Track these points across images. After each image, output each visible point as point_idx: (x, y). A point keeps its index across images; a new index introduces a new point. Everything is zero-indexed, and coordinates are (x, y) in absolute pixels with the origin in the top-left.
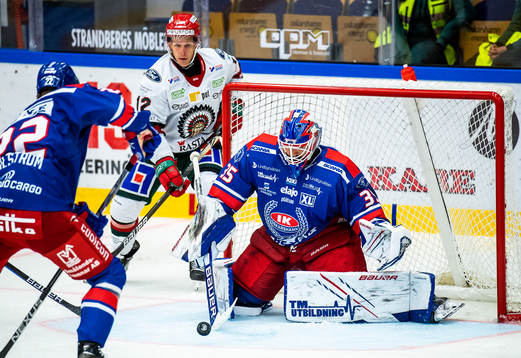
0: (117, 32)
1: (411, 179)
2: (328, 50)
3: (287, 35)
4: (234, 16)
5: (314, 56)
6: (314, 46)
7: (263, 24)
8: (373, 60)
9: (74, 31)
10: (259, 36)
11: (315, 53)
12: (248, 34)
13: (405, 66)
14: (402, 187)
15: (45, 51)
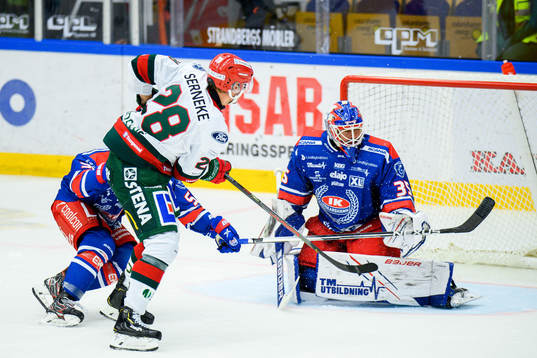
0: (248, 31)
1: (509, 162)
2: (435, 47)
3: (399, 33)
4: (352, 17)
5: (422, 52)
6: (423, 43)
7: (378, 24)
8: (475, 56)
9: (210, 29)
10: (374, 34)
11: (425, 50)
12: (365, 32)
13: (505, 61)
14: (501, 169)
15: (185, 47)
